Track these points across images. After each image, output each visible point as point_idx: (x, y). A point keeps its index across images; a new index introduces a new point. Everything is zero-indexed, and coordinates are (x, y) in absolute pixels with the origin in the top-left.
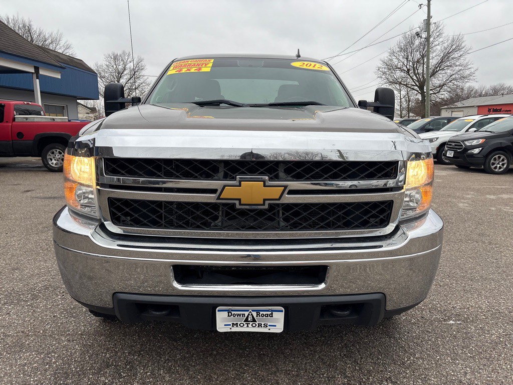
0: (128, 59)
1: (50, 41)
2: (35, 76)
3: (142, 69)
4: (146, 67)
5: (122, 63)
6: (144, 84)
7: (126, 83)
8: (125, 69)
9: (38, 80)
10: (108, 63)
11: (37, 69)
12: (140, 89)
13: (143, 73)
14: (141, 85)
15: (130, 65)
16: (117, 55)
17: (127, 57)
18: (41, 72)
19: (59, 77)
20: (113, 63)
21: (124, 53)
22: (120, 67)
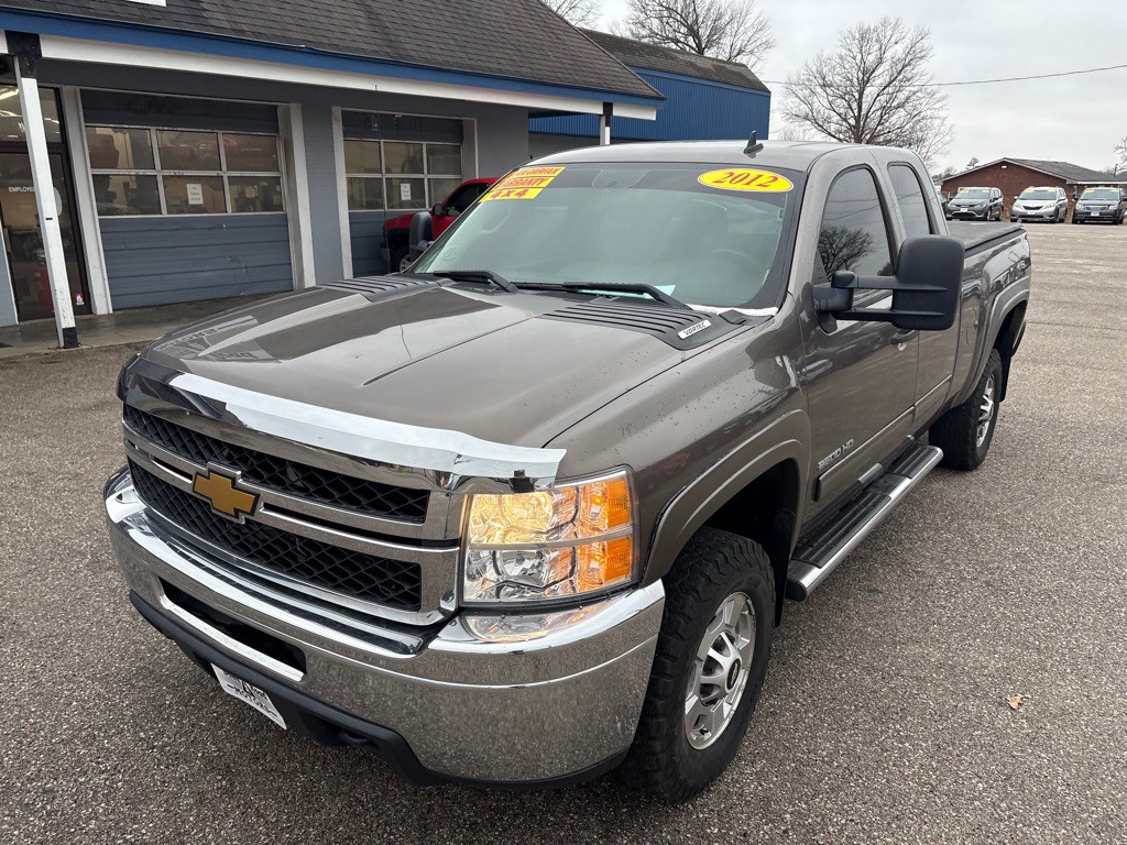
0: (891, 36)
1: (727, 18)
2: (603, 120)
3: (921, 58)
4: (932, 52)
5: (877, 46)
6: (919, 94)
7: (878, 95)
8: (880, 61)
9: (608, 129)
10: (844, 51)
11: (608, 107)
12: (908, 107)
13: (922, 66)
14: (914, 98)
15: (897, 51)
16: (869, 29)
17: (889, 33)
18: (617, 112)
19: (653, 117)
20: (856, 50)
21: (885, 23)
22: (871, 59)
